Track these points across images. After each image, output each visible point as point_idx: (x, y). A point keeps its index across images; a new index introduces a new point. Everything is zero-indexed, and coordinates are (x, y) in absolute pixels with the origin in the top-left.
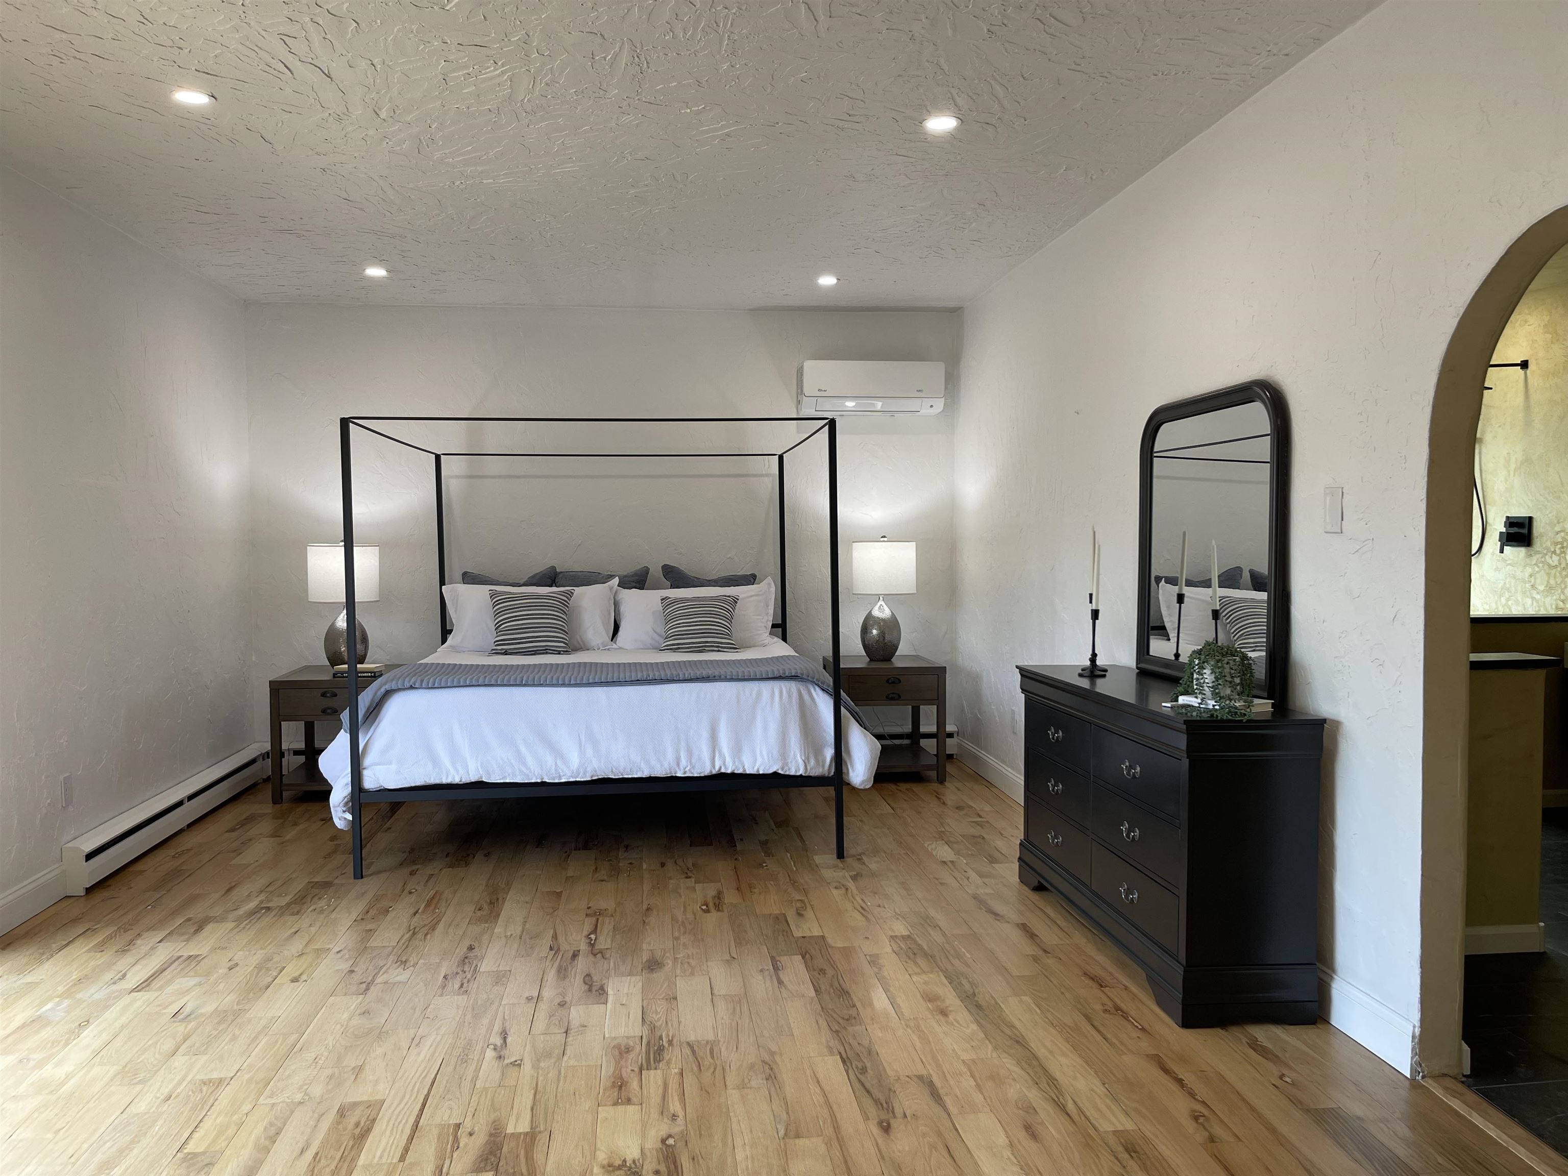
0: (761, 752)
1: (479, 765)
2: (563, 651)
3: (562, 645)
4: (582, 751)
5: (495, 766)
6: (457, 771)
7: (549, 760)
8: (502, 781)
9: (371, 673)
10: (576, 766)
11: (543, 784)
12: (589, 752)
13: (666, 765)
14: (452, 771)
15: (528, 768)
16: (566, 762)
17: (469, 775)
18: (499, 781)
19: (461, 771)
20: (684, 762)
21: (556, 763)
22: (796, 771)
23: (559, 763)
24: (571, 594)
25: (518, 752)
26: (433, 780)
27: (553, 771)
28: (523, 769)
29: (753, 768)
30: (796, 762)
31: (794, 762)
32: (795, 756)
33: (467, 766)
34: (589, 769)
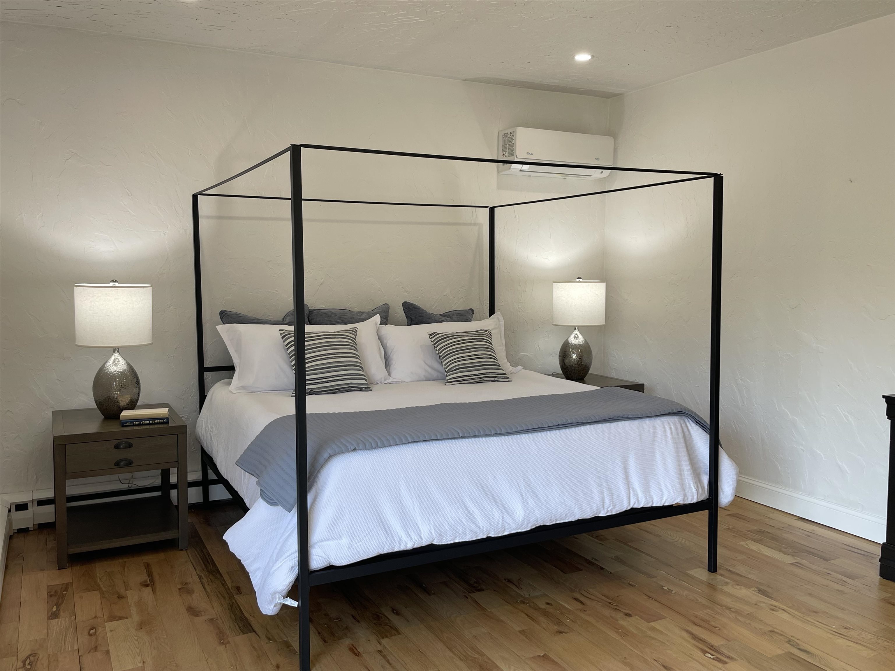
0: (666, 486)
1: (432, 528)
2: (365, 388)
3: (364, 381)
4: (524, 502)
5: (447, 527)
6: (411, 539)
7: (497, 515)
8: (452, 542)
9: (164, 419)
10: (521, 519)
11: (489, 539)
12: (531, 503)
13: (594, 507)
14: (404, 537)
15: (477, 526)
16: (510, 514)
17: (422, 540)
18: (449, 543)
19: (415, 537)
20: (607, 502)
21: (503, 518)
22: (692, 501)
23: (506, 517)
24: (354, 331)
25: (467, 509)
26: (386, 550)
27: (500, 526)
28: (473, 527)
29: (661, 501)
30: (692, 491)
31: (690, 492)
32: (690, 487)
33: (420, 531)
34: (532, 520)
